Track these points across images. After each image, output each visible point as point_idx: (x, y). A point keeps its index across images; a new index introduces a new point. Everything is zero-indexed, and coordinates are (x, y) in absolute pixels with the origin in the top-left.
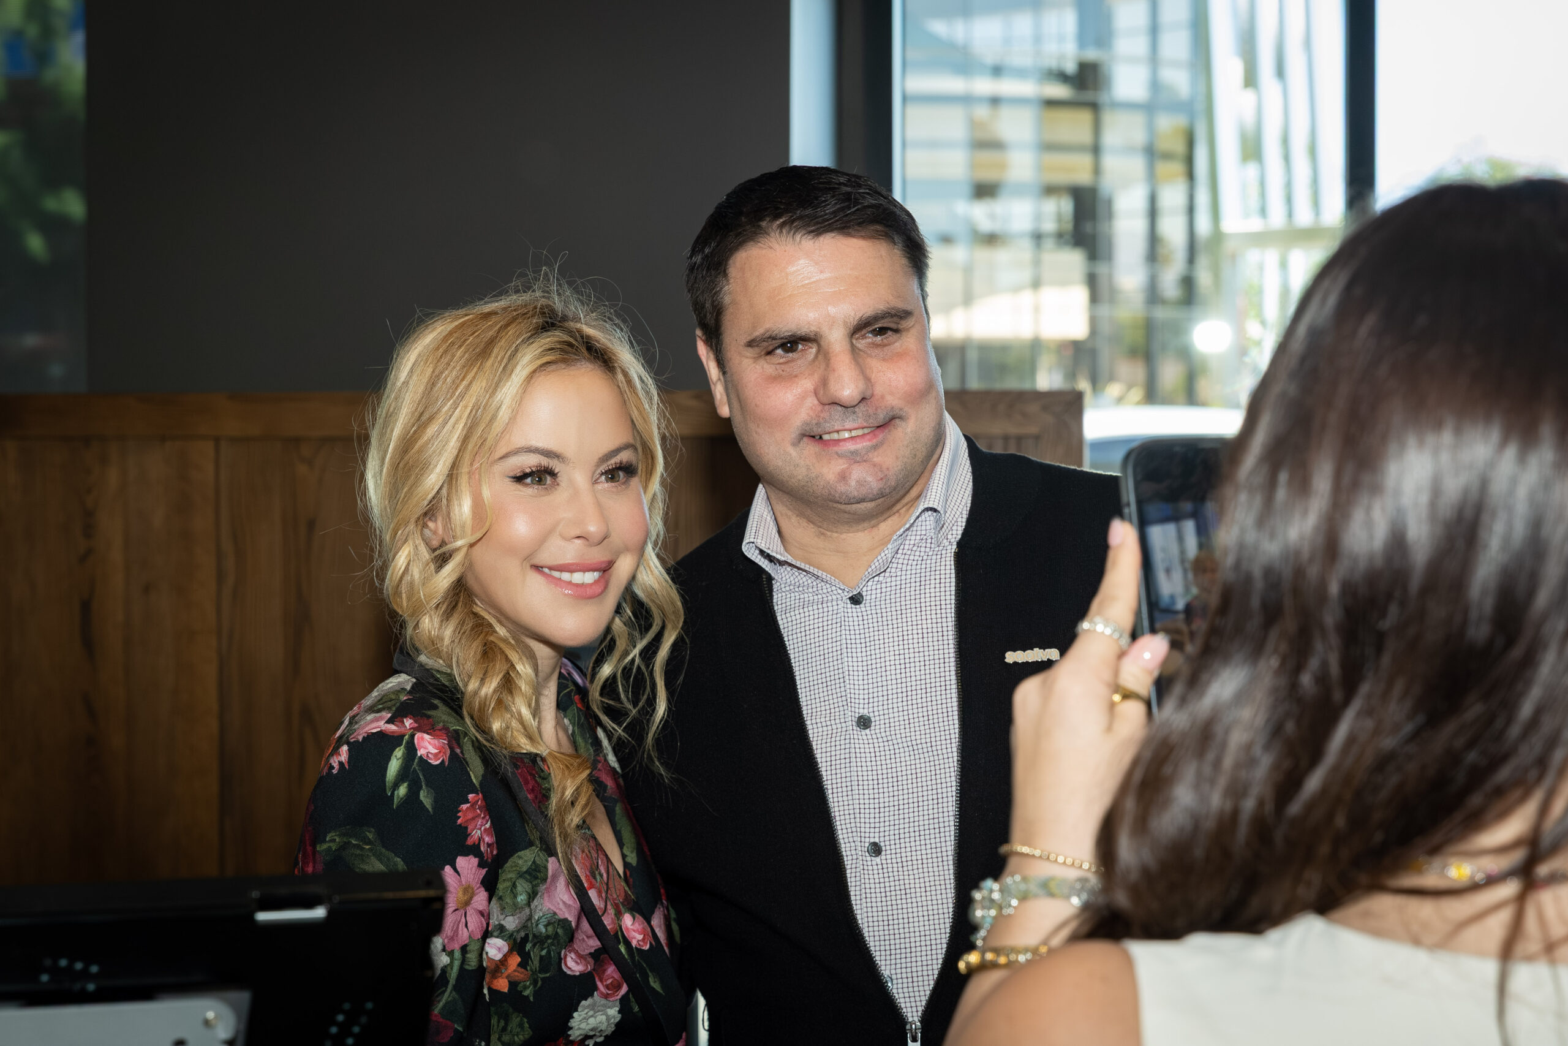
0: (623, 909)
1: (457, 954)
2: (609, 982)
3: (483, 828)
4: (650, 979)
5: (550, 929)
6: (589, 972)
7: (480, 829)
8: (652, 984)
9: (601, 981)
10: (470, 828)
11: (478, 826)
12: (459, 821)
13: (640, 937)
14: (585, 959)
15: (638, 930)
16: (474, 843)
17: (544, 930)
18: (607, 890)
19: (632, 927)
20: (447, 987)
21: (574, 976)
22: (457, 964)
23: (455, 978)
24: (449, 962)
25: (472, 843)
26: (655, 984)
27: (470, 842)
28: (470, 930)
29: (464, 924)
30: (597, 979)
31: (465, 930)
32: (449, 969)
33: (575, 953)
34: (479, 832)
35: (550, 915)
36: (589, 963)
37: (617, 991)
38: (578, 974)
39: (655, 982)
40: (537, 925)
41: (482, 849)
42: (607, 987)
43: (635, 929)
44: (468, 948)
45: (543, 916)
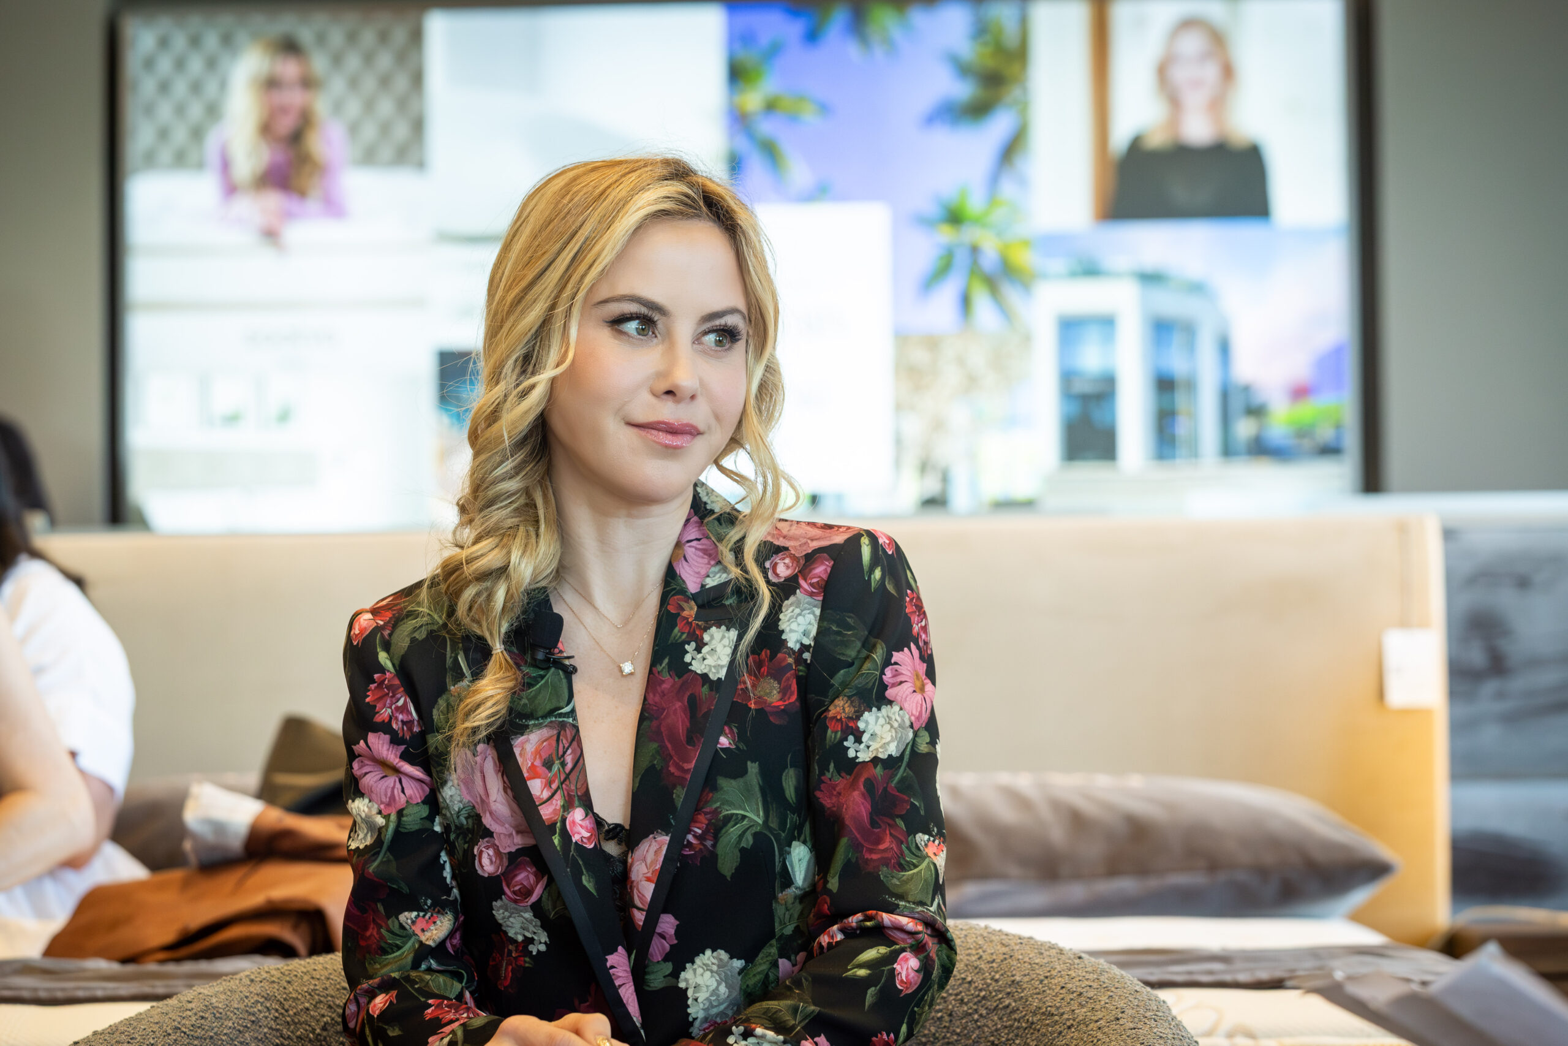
0: (577, 803)
1: (393, 817)
2: (517, 888)
3: (393, 707)
4: (583, 877)
5: (470, 821)
6: (498, 876)
7: (390, 707)
8: (585, 882)
9: (508, 886)
10: (379, 706)
11: (388, 705)
12: (367, 700)
13: (587, 835)
14: (501, 859)
15: (587, 828)
16: (384, 721)
17: (465, 822)
18: (565, 780)
19: (580, 822)
20: (381, 848)
21: (483, 877)
22: (392, 826)
23: (390, 839)
24: (384, 824)
25: (381, 721)
26: (587, 882)
27: (378, 719)
28: (407, 794)
29: (400, 791)
30: (504, 884)
31: (402, 795)
32: (384, 830)
33: (494, 849)
34: (389, 711)
35: (470, 808)
36: (502, 866)
37: (526, 898)
38: (486, 875)
39: (589, 881)
40: (458, 817)
41: (394, 726)
42: (514, 893)
43: (584, 825)
44: (405, 812)
45: (464, 808)
